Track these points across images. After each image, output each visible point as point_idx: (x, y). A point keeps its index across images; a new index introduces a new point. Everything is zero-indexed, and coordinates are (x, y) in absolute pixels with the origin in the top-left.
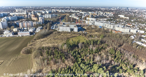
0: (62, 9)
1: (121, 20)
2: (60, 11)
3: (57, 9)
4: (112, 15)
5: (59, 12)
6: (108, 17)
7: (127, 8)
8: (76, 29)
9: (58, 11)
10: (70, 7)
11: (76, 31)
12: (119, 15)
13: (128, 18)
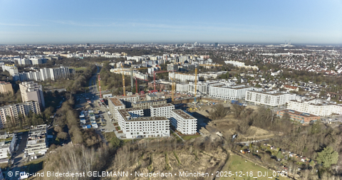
0: (72, 50)
1: (252, 76)
2: (68, 56)
3: (58, 50)
5: (65, 58)
6: (208, 67)
7: (217, 44)
8: (190, 125)
9: (64, 55)
10: (88, 45)
11: (190, 133)
12: (226, 62)
13: (255, 67)
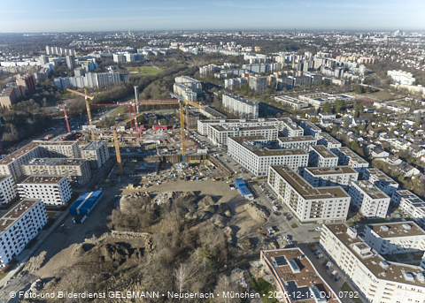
4: (362, 69)
6: (340, 83)
9: (183, 49)
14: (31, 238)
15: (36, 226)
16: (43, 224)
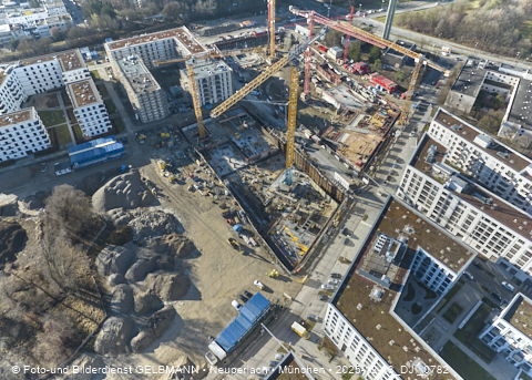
14: (12, 156)
15: (22, 147)
16: (39, 148)
